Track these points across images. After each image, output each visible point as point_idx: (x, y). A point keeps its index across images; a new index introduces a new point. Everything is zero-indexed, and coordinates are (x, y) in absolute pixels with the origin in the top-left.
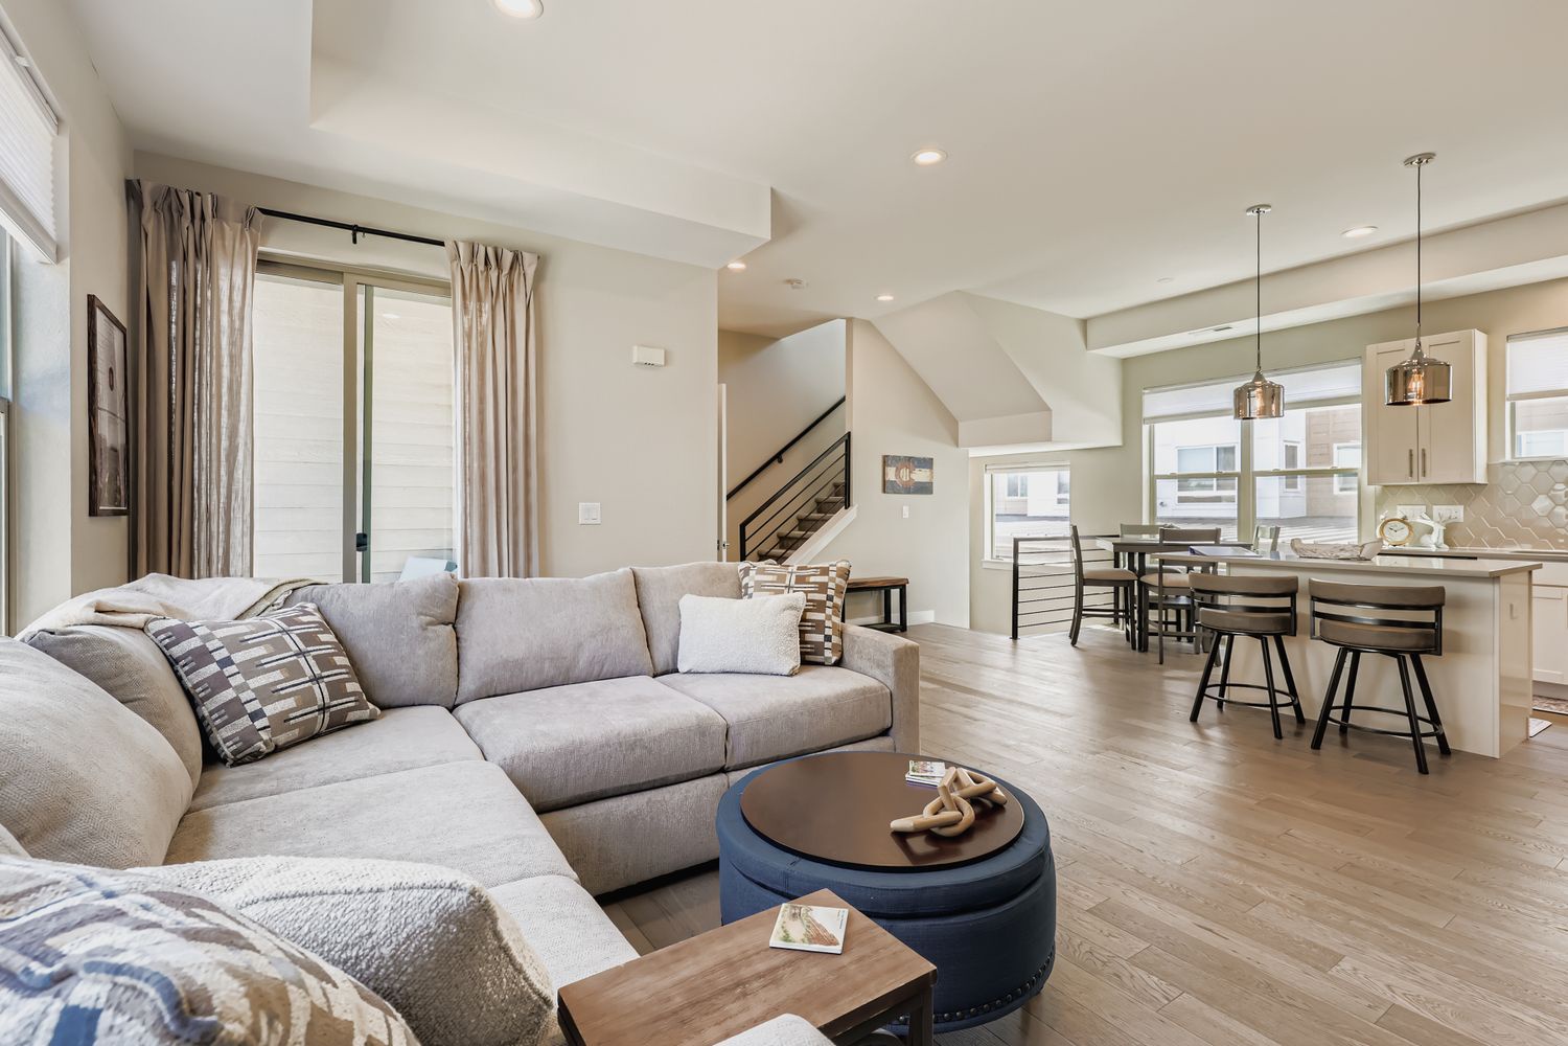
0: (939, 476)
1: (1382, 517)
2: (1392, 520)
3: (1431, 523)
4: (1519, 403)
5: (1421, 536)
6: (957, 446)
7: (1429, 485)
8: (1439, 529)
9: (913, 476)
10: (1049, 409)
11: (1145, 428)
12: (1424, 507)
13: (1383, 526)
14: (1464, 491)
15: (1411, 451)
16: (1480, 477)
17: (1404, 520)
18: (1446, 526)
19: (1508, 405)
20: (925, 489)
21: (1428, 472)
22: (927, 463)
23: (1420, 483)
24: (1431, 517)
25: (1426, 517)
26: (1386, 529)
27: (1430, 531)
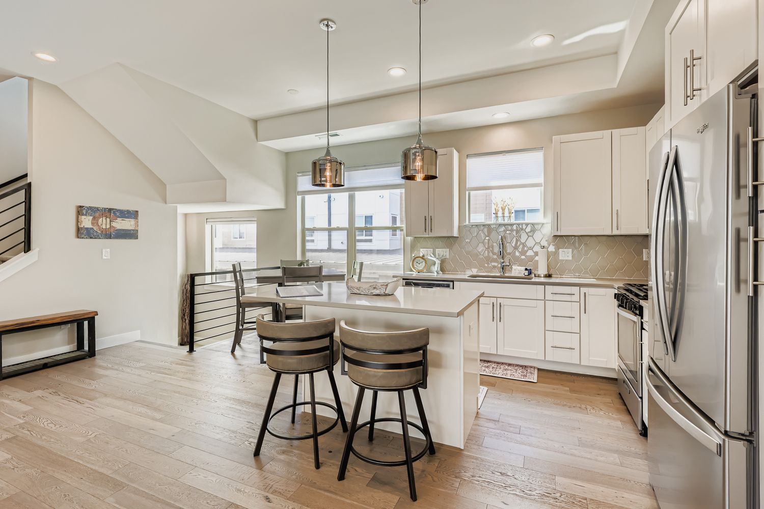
0: (143, 225)
1: (413, 255)
2: (418, 257)
3: (434, 259)
4: (472, 193)
5: (431, 266)
6: (166, 203)
7: (434, 237)
8: (438, 262)
9: (114, 224)
10: (224, 179)
11: (299, 198)
12: (432, 250)
13: (413, 261)
14: (449, 241)
15: (425, 217)
16: (456, 234)
17: (423, 257)
18: (441, 261)
19: (467, 193)
20: (130, 235)
21: (433, 230)
22: (134, 215)
23: (430, 236)
24: (435, 257)
25: (433, 256)
26: (415, 263)
27: (434, 264)
